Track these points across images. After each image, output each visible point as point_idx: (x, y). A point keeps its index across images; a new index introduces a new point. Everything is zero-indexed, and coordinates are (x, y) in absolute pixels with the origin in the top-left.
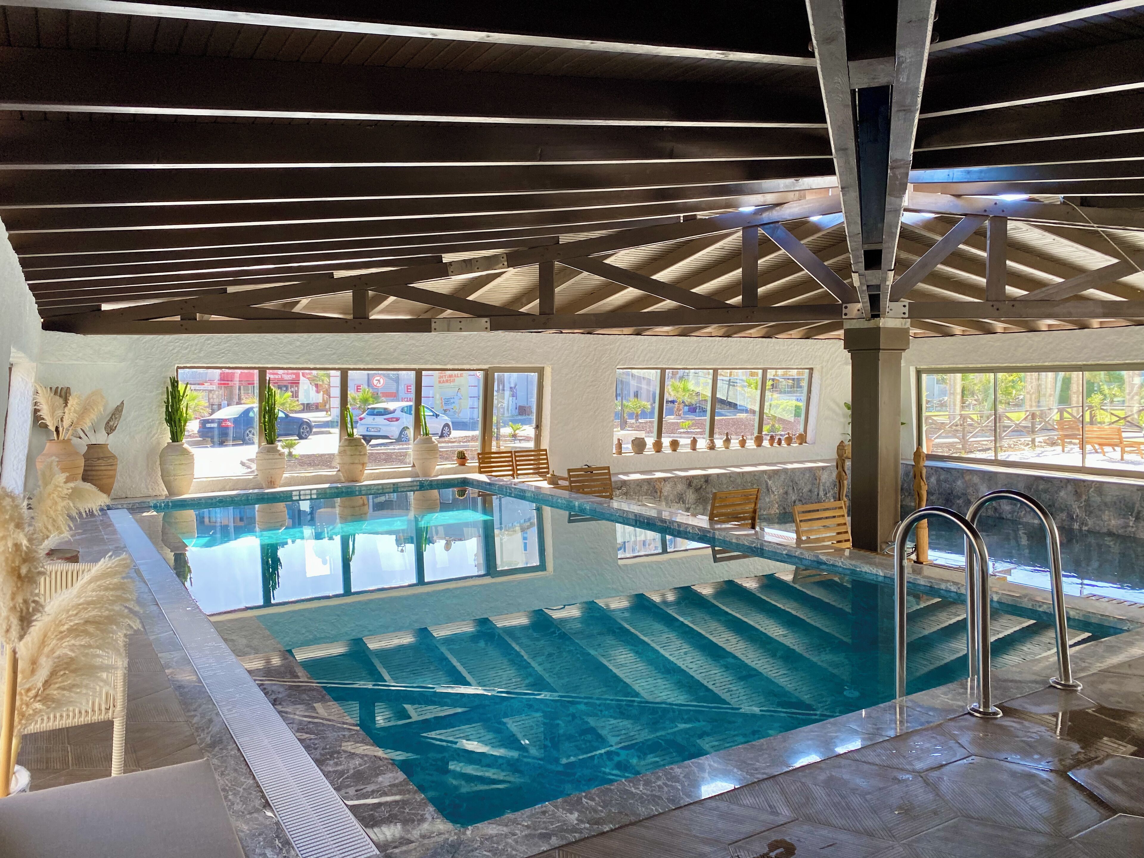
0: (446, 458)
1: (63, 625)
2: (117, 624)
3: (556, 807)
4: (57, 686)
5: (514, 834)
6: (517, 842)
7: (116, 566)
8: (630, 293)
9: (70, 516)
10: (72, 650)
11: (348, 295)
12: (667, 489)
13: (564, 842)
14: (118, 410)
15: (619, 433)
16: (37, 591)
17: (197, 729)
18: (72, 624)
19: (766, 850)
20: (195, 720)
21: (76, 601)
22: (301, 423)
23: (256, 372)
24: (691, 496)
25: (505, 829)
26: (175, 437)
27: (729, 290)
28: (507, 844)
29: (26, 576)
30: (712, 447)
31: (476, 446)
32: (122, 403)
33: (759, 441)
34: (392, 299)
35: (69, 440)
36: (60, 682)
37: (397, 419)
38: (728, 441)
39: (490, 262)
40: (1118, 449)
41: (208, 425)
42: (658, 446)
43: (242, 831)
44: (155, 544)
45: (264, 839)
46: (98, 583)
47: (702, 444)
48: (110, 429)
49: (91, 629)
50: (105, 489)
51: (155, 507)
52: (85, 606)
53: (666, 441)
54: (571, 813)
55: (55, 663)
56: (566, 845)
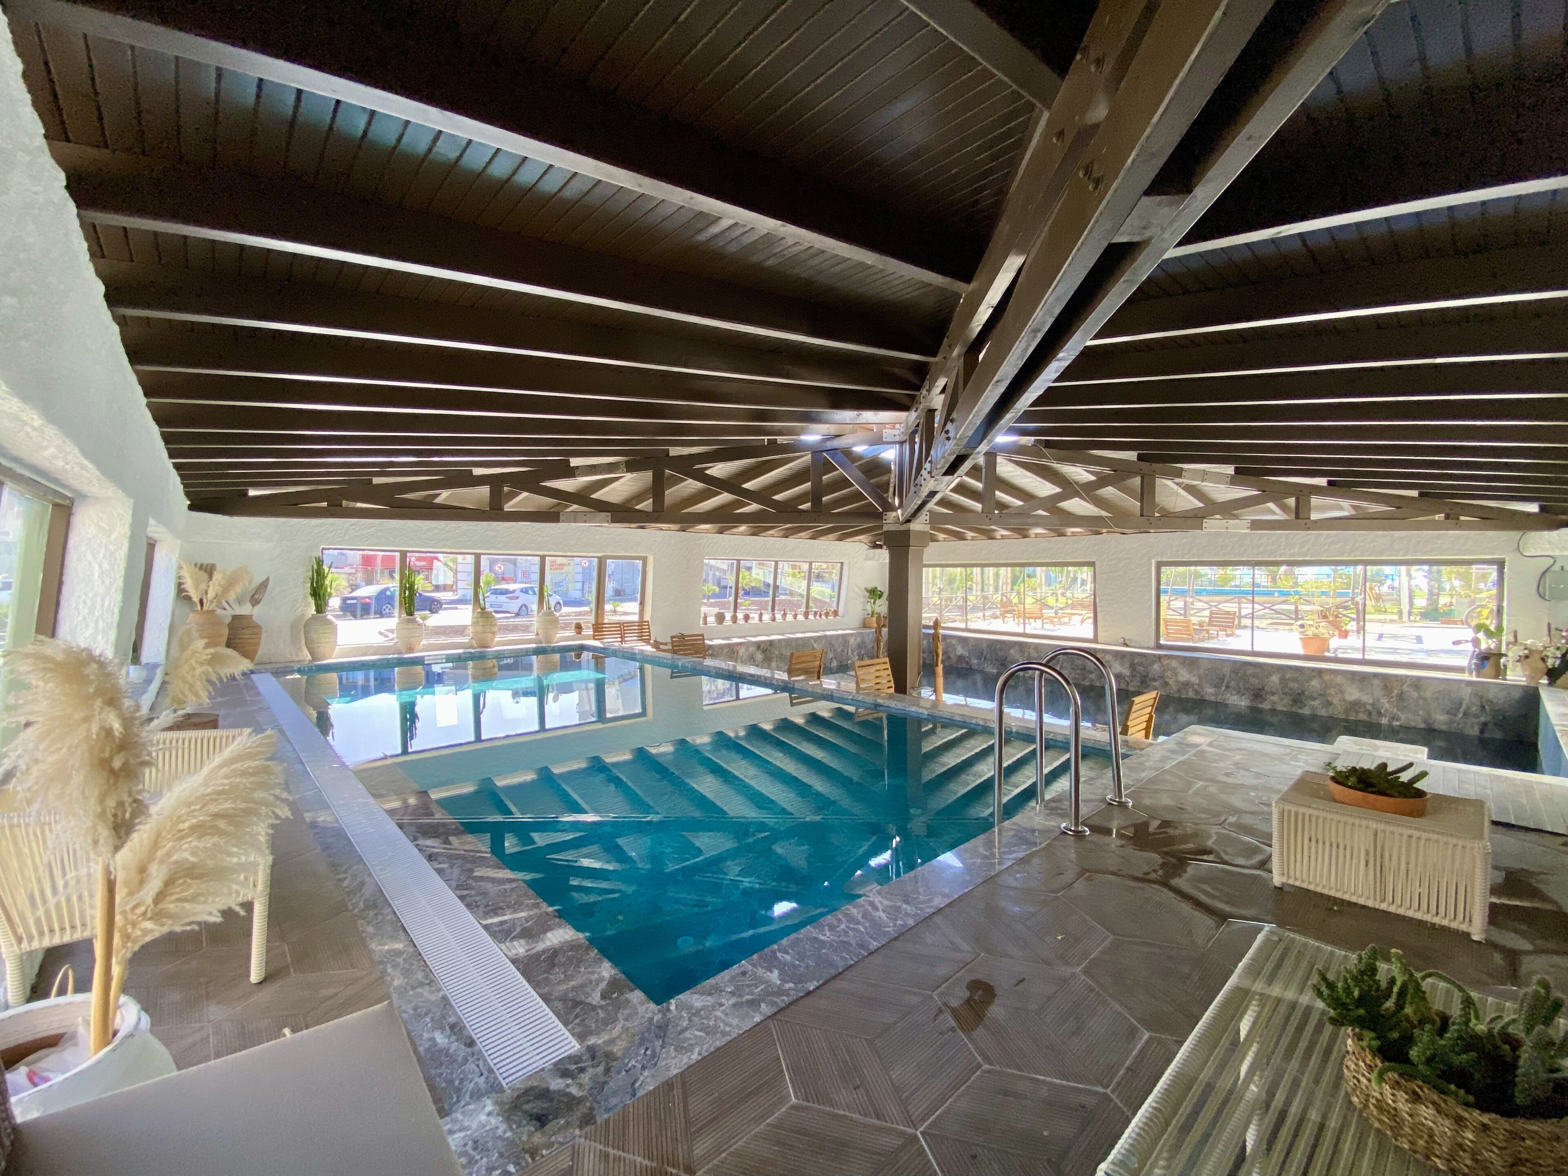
0: (566, 627)
1: (184, 822)
2: (258, 814)
3: (754, 965)
4: (174, 897)
5: (721, 1005)
6: (727, 1015)
7: (258, 746)
8: (724, 497)
9: (209, 681)
10: (193, 854)
11: (484, 491)
12: (742, 651)
13: (775, 1009)
14: (264, 585)
15: (704, 609)
16: (140, 787)
17: (348, 893)
18: (194, 821)
19: (967, 994)
20: (346, 883)
21: (202, 791)
22: (433, 600)
23: (398, 554)
24: (759, 656)
25: (709, 998)
26: (320, 609)
27: (801, 498)
28: (717, 1018)
29: (121, 770)
30: (774, 619)
31: (591, 619)
32: (268, 579)
33: (806, 615)
34: (525, 494)
35: (213, 611)
36: (180, 893)
37: (517, 598)
38: (785, 615)
39: (611, 467)
40: (1039, 621)
41: (349, 602)
42: (734, 619)
43: (406, 1012)
44: (299, 703)
45: (432, 1019)
46: (233, 767)
47: (766, 617)
48: (255, 602)
49: (222, 824)
50: (248, 654)
51: (299, 671)
52: (214, 797)
53: (740, 616)
54: (771, 972)
55: (170, 870)
56: (779, 1012)
